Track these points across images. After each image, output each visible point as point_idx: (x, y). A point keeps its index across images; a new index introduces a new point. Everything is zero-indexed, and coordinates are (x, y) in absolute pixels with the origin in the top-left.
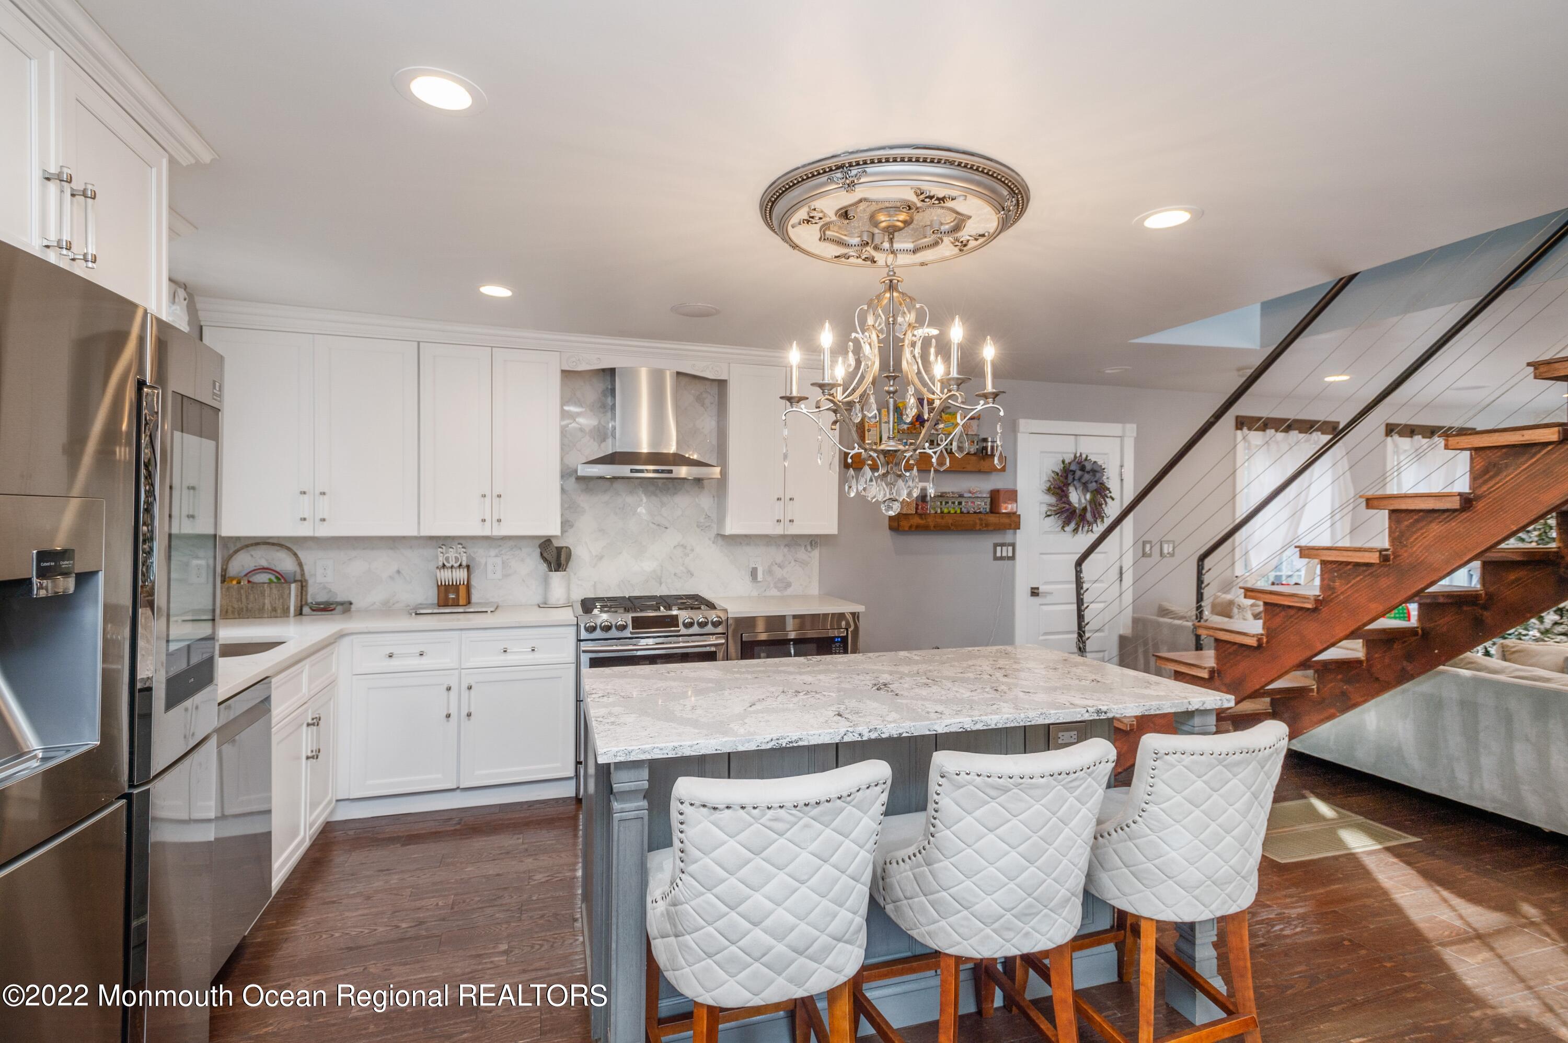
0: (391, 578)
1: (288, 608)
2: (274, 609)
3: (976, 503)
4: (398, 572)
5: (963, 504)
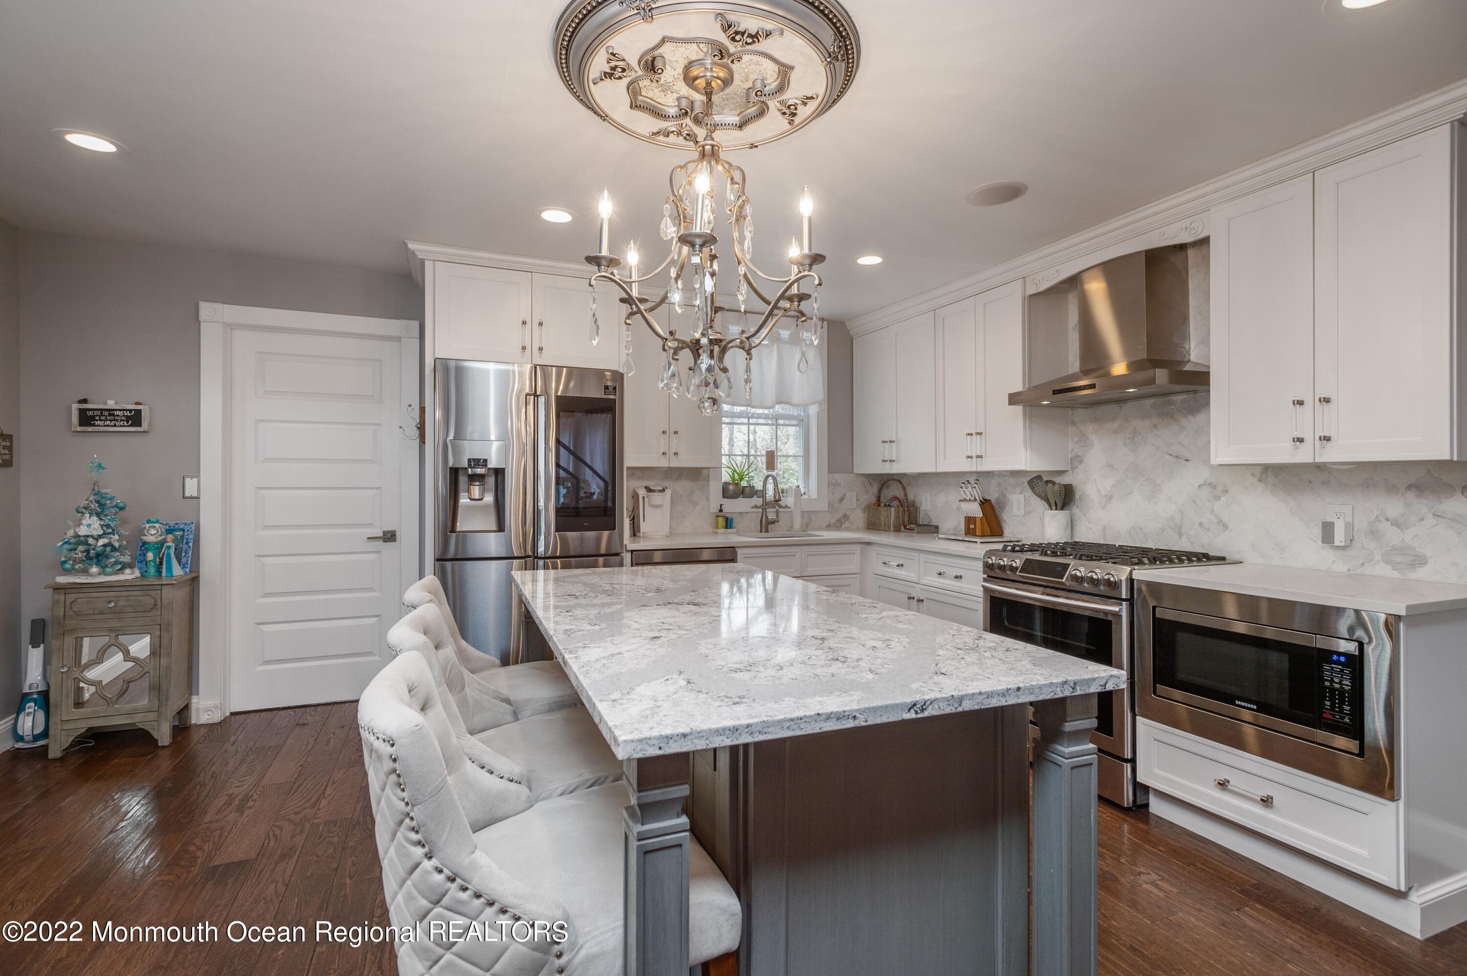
0: (958, 509)
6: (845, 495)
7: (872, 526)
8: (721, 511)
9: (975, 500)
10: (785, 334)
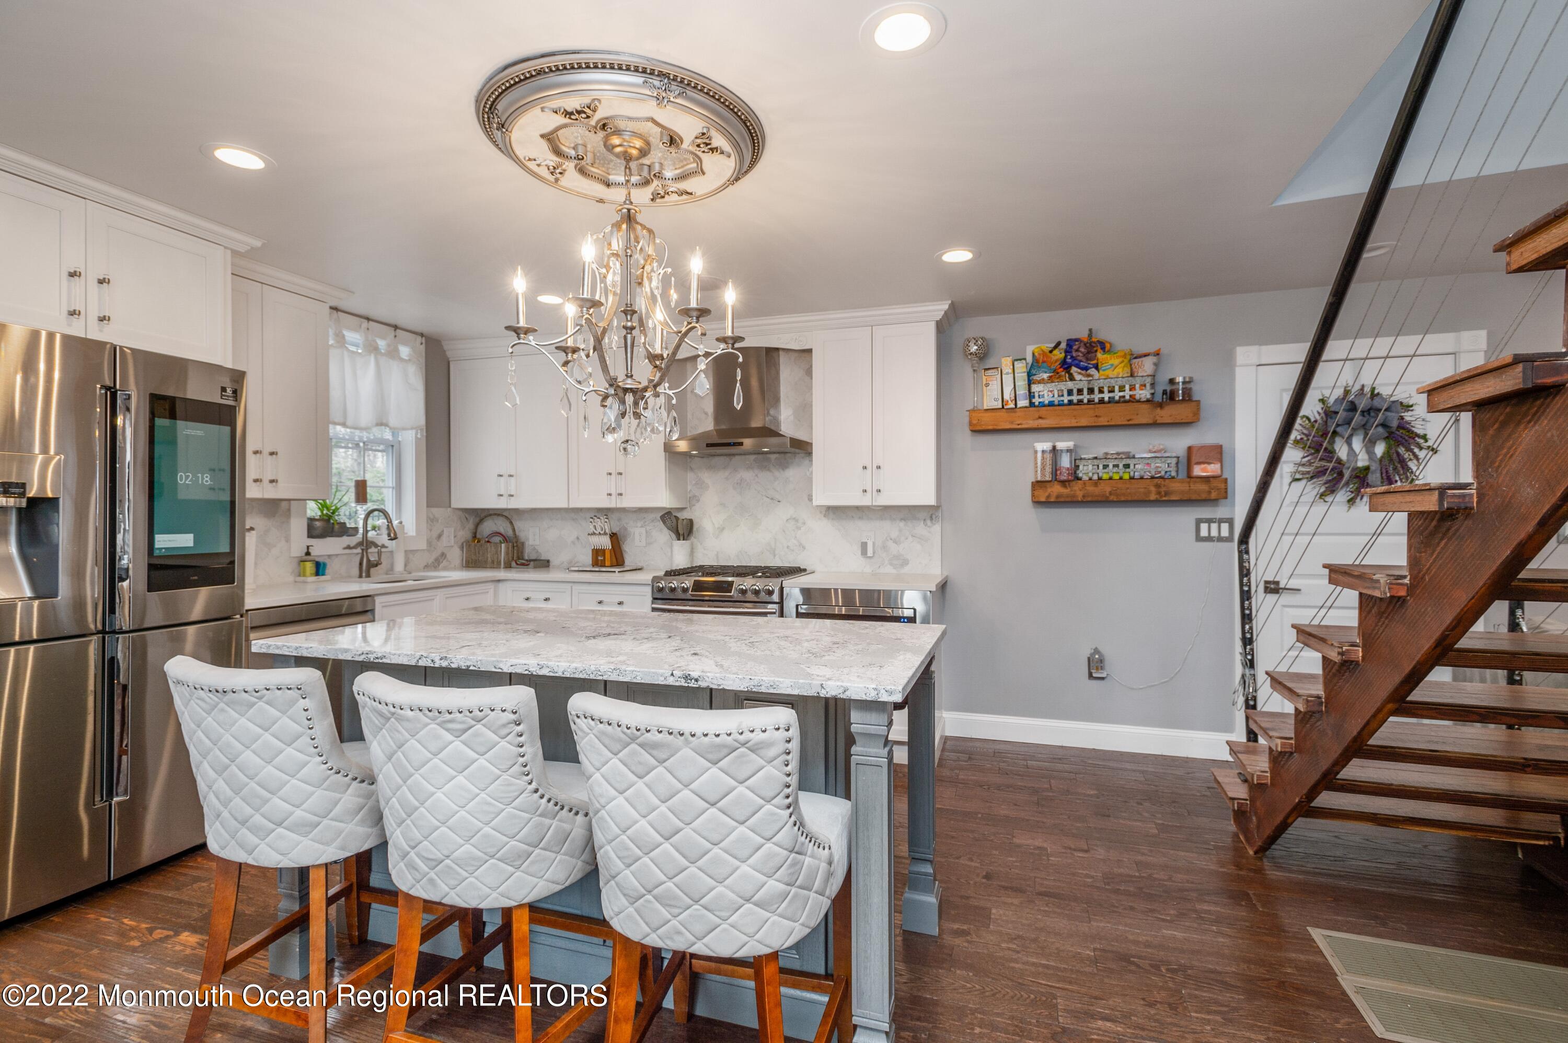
0: (573, 543)
1: (500, 562)
2: (493, 562)
3: (1153, 466)
4: (578, 538)
5: (1132, 467)
6: (443, 531)
7: (472, 563)
8: (308, 554)
9: (605, 534)
10: (382, 344)
